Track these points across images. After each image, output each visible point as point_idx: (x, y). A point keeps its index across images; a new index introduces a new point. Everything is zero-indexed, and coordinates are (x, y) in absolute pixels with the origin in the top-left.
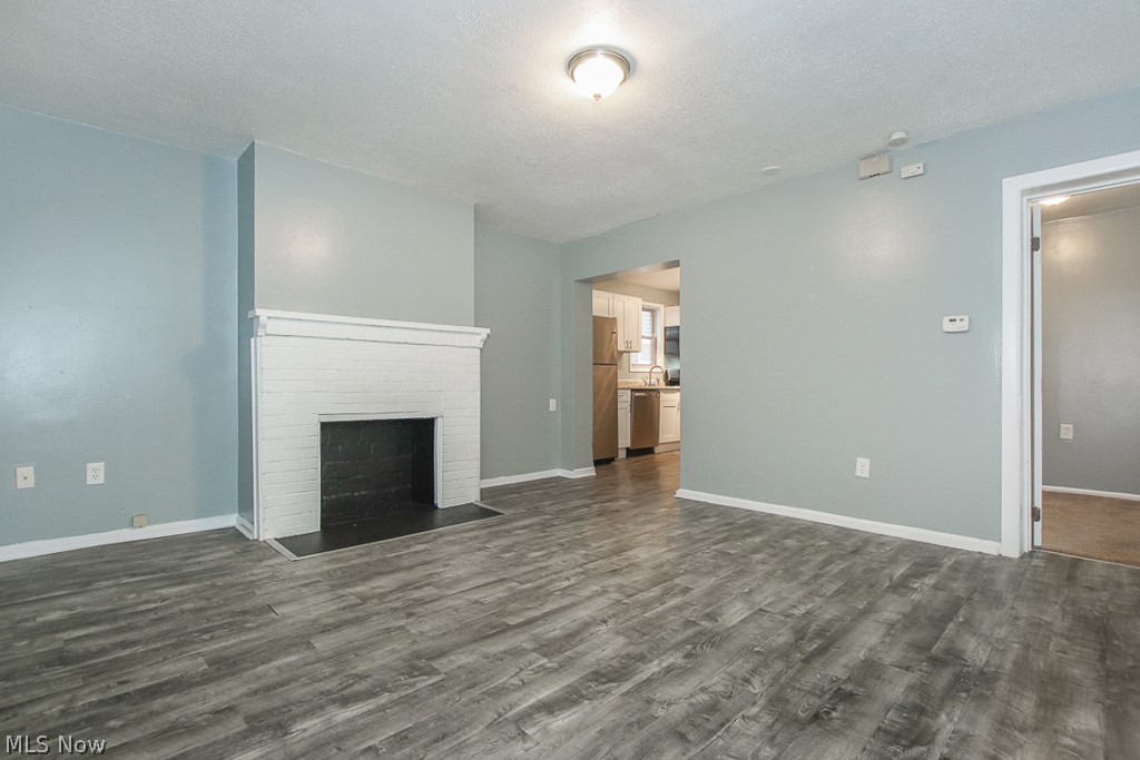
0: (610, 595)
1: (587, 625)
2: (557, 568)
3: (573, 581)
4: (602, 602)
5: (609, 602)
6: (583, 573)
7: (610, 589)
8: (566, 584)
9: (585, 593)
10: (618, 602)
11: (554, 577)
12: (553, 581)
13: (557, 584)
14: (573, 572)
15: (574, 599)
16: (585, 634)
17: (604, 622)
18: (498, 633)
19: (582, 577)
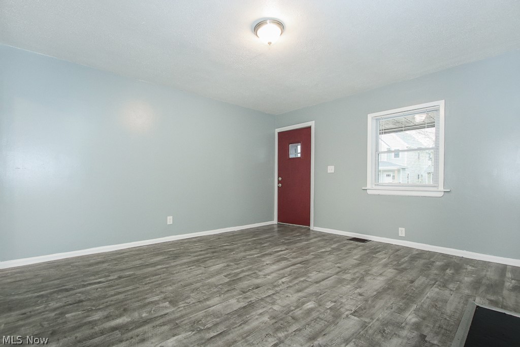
0: (263, 274)
1: (273, 264)
2: (290, 291)
3: (280, 281)
4: (267, 271)
5: (264, 271)
6: (275, 286)
7: (263, 276)
8: (284, 280)
9: (274, 275)
10: (260, 271)
11: (291, 284)
12: (290, 282)
13: (288, 280)
14: (281, 287)
15: (278, 272)
16: (274, 261)
17: (267, 264)
18: (303, 262)
19: (275, 284)
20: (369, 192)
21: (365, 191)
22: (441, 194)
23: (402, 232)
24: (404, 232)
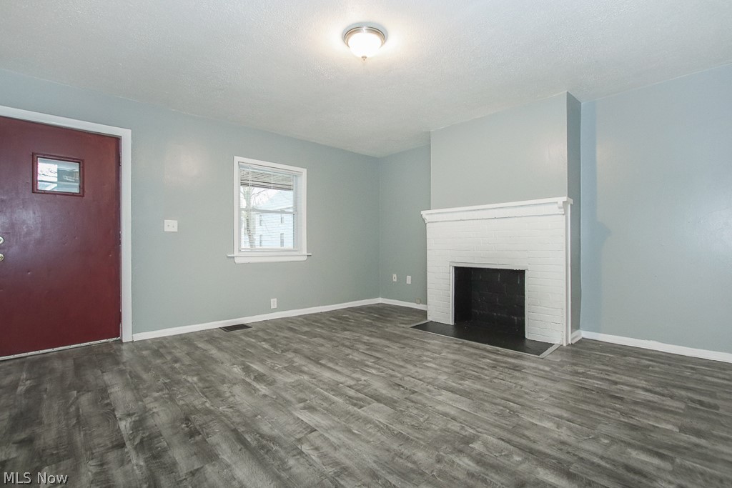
20: (237, 260)
21: (232, 259)
22: (305, 258)
23: (274, 303)
24: (276, 303)
